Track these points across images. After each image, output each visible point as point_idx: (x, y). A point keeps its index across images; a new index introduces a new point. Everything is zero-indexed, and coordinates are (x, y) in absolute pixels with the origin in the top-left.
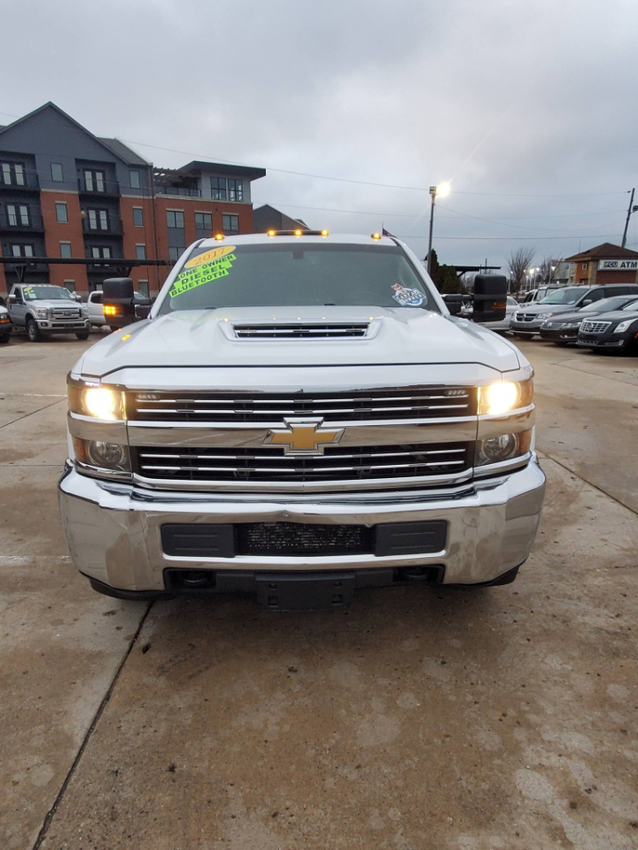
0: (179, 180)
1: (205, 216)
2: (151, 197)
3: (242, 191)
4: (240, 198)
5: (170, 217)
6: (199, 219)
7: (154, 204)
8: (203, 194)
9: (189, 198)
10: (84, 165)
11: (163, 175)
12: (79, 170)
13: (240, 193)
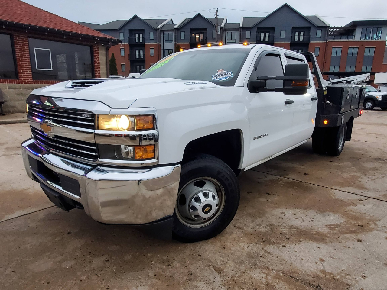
0: (344, 32)
1: (354, 49)
2: (326, 42)
3: (381, 34)
4: (379, 38)
5: (334, 51)
6: (350, 51)
7: (327, 44)
8: (355, 38)
9: (347, 40)
10: (295, 29)
11: (335, 30)
12: (293, 32)
13: (380, 35)
